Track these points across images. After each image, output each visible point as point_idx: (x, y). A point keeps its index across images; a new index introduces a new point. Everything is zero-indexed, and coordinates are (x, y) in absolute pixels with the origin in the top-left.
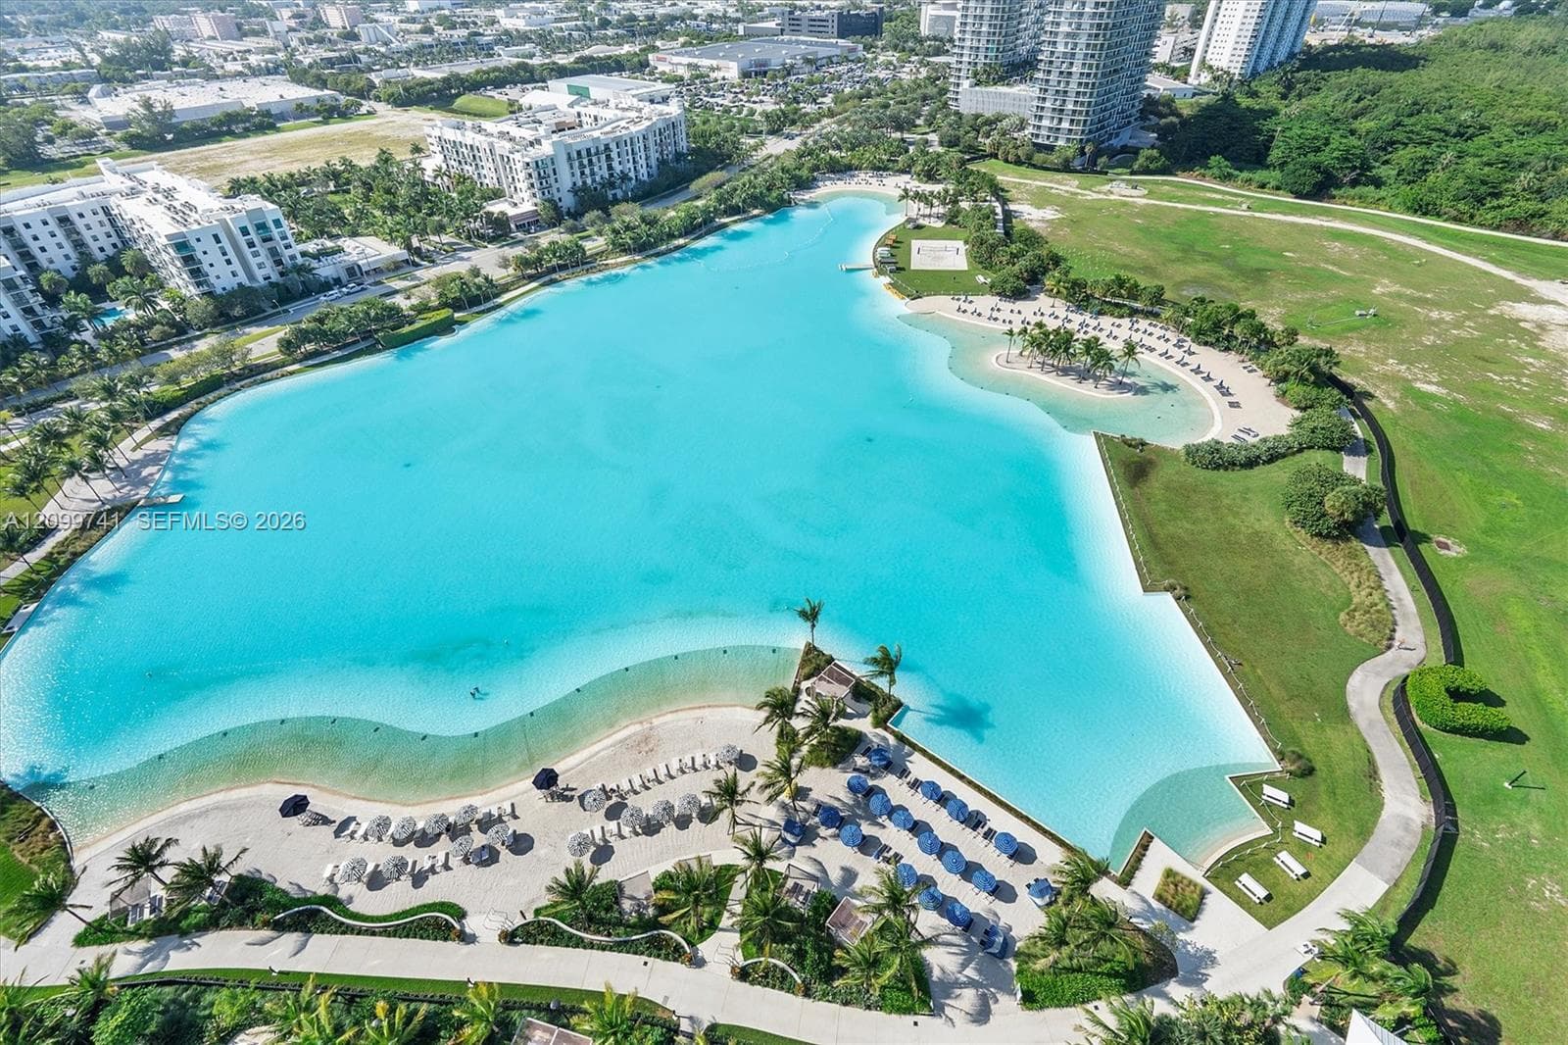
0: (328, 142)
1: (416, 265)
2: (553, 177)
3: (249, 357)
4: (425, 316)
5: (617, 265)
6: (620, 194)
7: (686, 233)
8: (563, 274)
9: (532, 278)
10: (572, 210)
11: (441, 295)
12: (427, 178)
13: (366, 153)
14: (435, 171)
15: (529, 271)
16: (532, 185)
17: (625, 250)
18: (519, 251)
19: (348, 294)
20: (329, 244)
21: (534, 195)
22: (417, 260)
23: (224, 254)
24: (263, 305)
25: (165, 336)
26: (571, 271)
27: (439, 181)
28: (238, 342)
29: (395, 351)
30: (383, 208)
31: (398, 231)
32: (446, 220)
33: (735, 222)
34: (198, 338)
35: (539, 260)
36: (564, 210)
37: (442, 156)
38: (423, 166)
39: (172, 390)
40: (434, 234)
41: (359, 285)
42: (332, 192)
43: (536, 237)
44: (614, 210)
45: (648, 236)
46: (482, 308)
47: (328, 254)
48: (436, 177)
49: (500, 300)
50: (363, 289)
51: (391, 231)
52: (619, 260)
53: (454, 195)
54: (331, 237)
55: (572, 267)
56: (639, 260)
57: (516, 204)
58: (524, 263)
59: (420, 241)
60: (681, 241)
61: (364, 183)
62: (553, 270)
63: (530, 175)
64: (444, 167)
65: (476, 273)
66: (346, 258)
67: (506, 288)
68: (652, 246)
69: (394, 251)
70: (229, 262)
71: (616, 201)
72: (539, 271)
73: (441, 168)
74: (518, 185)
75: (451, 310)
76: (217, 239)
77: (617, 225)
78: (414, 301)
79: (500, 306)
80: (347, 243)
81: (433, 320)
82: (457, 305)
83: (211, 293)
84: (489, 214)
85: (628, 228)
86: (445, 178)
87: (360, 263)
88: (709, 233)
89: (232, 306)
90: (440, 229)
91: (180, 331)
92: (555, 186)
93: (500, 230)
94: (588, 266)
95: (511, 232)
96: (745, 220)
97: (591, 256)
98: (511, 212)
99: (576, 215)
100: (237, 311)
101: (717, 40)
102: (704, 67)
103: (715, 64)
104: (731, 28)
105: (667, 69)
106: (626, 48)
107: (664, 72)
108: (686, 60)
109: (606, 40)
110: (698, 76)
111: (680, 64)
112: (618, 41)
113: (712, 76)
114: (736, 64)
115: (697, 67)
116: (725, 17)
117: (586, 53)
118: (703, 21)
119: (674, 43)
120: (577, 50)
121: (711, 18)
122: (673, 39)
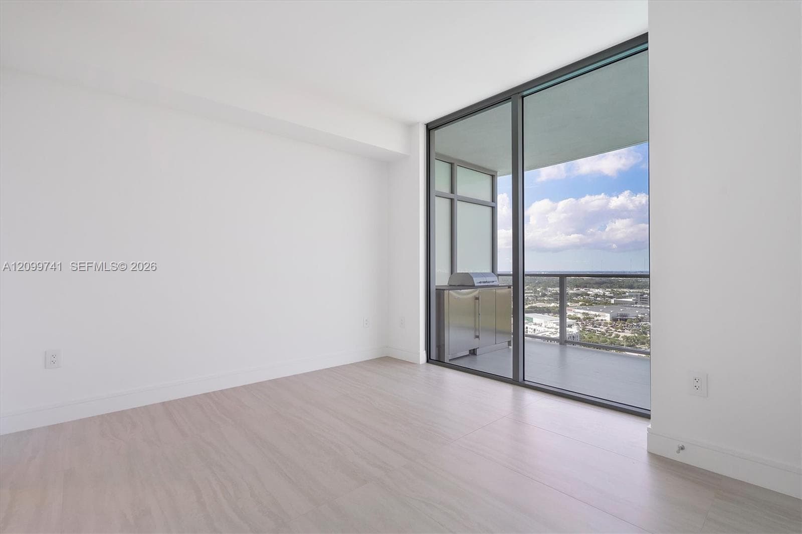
101: (599, 304)
102: (591, 314)
103: (597, 313)
104: (607, 300)
105: (572, 314)
106: (553, 305)
107: (570, 315)
108: (582, 311)
109: (543, 301)
110: (588, 318)
111: (579, 313)
112: (549, 302)
113: (596, 318)
114: (609, 315)
115: (587, 314)
116: (604, 296)
117: (534, 305)
118: (593, 296)
119: (577, 304)
120: (530, 304)
121: (597, 295)
122: (576, 303)
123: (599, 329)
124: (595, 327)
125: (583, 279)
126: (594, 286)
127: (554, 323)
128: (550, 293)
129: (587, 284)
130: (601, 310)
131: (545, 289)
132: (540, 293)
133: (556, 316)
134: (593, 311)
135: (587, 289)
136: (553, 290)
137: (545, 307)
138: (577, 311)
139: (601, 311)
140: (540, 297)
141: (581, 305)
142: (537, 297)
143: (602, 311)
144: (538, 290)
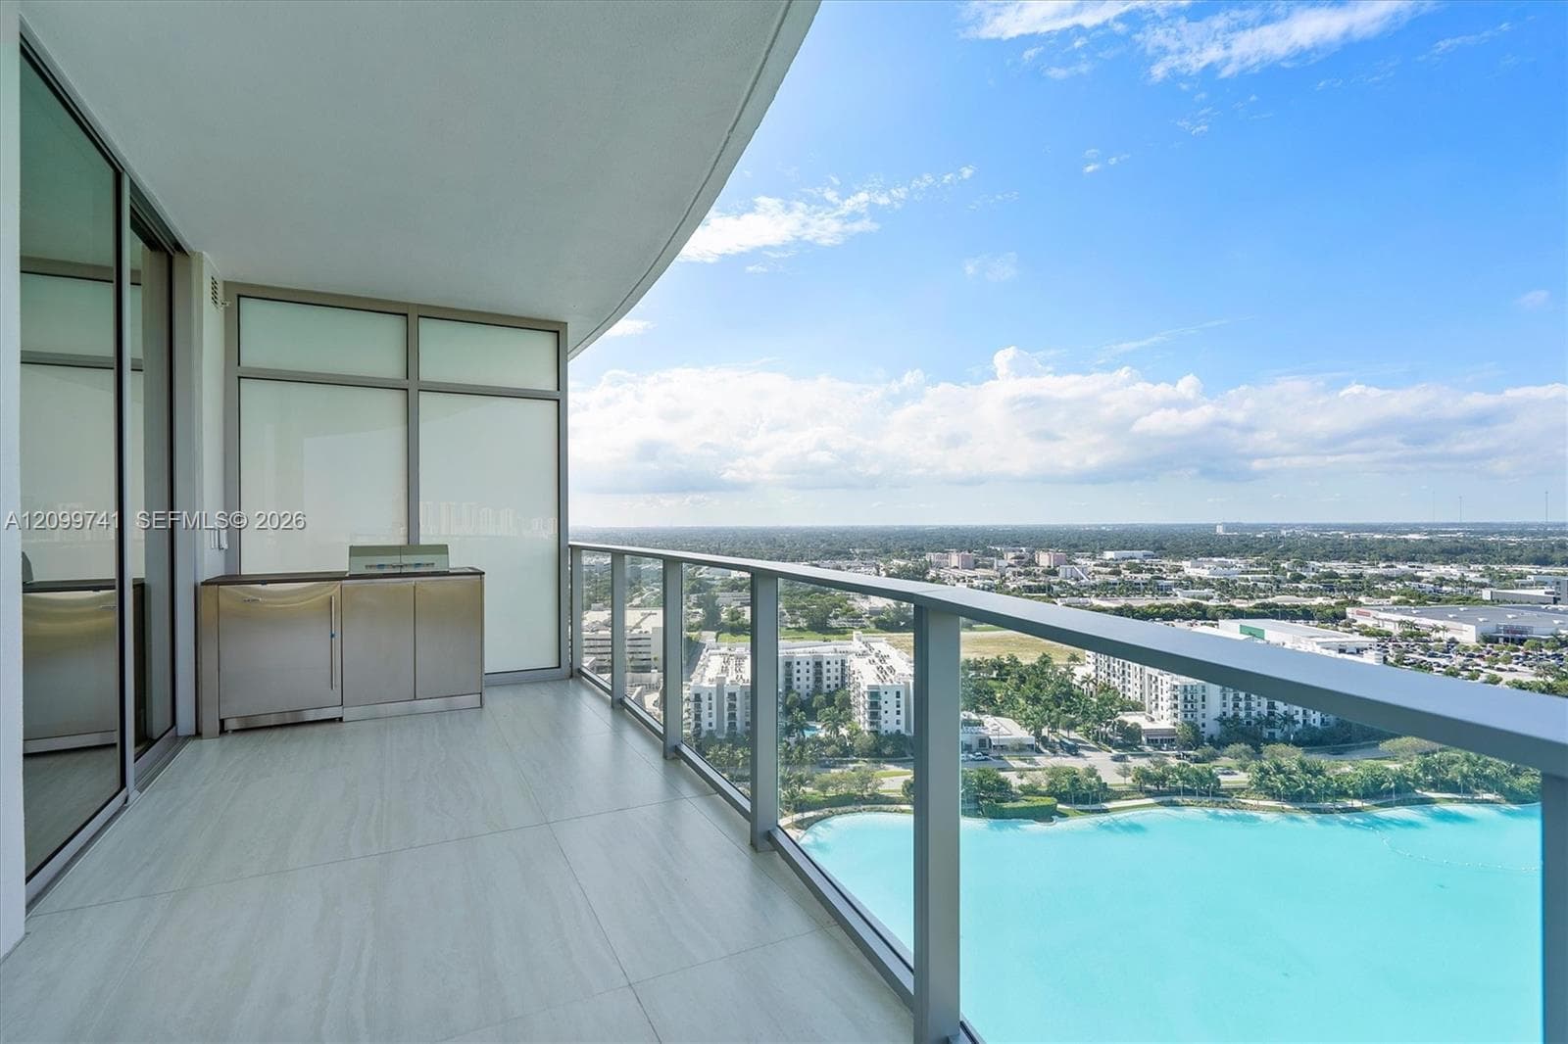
0: (1005, 642)
1: (1039, 752)
2: (1200, 703)
3: (879, 788)
4: (1029, 798)
5: (1258, 808)
6: (1278, 734)
7: (1365, 796)
8: (1187, 799)
9: (1150, 794)
10: (1215, 738)
11: (1050, 784)
12: (1074, 682)
13: (1031, 654)
14: (1083, 677)
15: (1148, 786)
16: (1176, 706)
17: (1273, 794)
18: (1143, 763)
19: (973, 760)
20: (974, 717)
21: (1176, 715)
22: (1041, 747)
23: (898, 706)
24: (907, 752)
25: (835, 754)
26: (1197, 798)
27: (1084, 686)
28: (878, 773)
29: (992, 821)
30: (1028, 698)
31: (1033, 719)
32: (1079, 719)
33: (1450, 800)
34: (853, 762)
35: (1164, 778)
36: (1206, 736)
37: (1094, 667)
38: (1074, 672)
39: (819, 795)
40: (1064, 729)
41: (984, 755)
42: (993, 679)
43: (1164, 755)
44: (1267, 749)
45: (1308, 786)
46: (1087, 807)
47: (970, 725)
48: (1083, 682)
49: (1108, 806)
50: (986, 759)
51: (1028, 718)
52: (1261, 803)
53: (1095, 700)
54: (978, 712)
55: (1201, 795)
56: (1288, 810)
57: (1153, 720)
58: (1144, 776)
59: (1049, 732)
60: (1357, 804)
61: (1021, 676)
62: (1177, 792)
63: (1176, 697)
64: (1093, 675)
65: (1092, 772)
66: (982, 731)
67: (1118, 796)
68: (1312, 799)
69: (1024, 735)
70: (898, 713)
71: (1272, 740)
72: (1160, 789)
73: (1090, 676)
74: (1160, 703)
75: (1056, 800)
76: (898, 695)
77: (1266, 764)
78: (1025, 782)
79: (1106, 811)
80: (989, 720)
81: (1036, 804)
82: (1062, 798)
83: (876, 732)
84: (1123, 723)
85: (1279, 769)
86: (1091, 685)
87: (991, 737)
88: (1403, 803)
89: (885, 744)
90: (1071, 726)
91: (845, 753)
92: (1201, 711)
93: (1129, 740)
94: (1221, 799)
95: (1140, 744)
96: (1467, 802)
97: (1227, 790)
98: (1146, 725)
99: (1220, 744)
100: (887, 751)
101: (1447, 602)
102: (1422, 626)
103: (1440, 624)
104: (1471, 593)
105: (1370, 623)
106: (1319, 600)
107: (1365, 627)
108: (1398, 617)
109: (1295, 592)
110: (1416, 635)
111: (1388, 620)
112: (1311, 593)
113: (1435, 635)
114: (1473, 628)
115: (1412, 625)
116: (1462, 581)
117: (1270, 600)
118: (1428, 582)
119: (1384, 601)
120: (1259, 598)
121: (1442, 581)
122: (1382, 597)
123: (1443, 661)
124: (1433, 656)
125: (1406, 541)
126: (1437, 558)
127: (1318, 643)
128: (1313, 574)
129: (1414, 552)
130: (1451, 616)
131: (1303, 565)
132: (1289, 574)
133: (1327, 628)
134: (1429, 618)
135: (1417, 564)
136: (1324, 567)
137: (1298, 606)
138: (1383, 615)
139: (1451, 619)
140: (1288, 582)
141: (1395, 604)
142: (1279, 582)
143: (1454, 619)
144: (1282, 565)
